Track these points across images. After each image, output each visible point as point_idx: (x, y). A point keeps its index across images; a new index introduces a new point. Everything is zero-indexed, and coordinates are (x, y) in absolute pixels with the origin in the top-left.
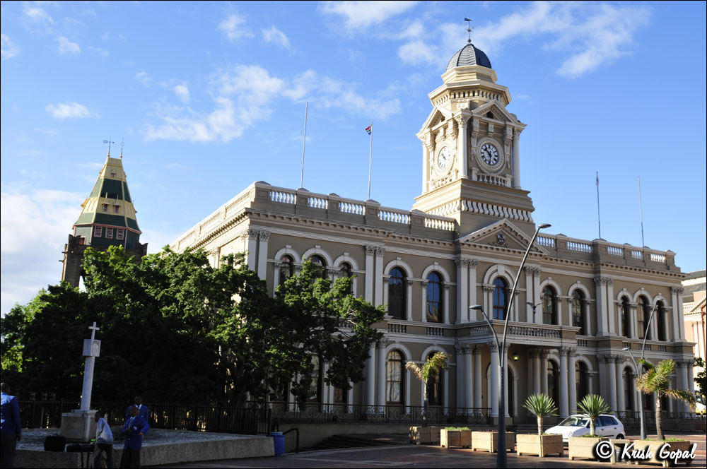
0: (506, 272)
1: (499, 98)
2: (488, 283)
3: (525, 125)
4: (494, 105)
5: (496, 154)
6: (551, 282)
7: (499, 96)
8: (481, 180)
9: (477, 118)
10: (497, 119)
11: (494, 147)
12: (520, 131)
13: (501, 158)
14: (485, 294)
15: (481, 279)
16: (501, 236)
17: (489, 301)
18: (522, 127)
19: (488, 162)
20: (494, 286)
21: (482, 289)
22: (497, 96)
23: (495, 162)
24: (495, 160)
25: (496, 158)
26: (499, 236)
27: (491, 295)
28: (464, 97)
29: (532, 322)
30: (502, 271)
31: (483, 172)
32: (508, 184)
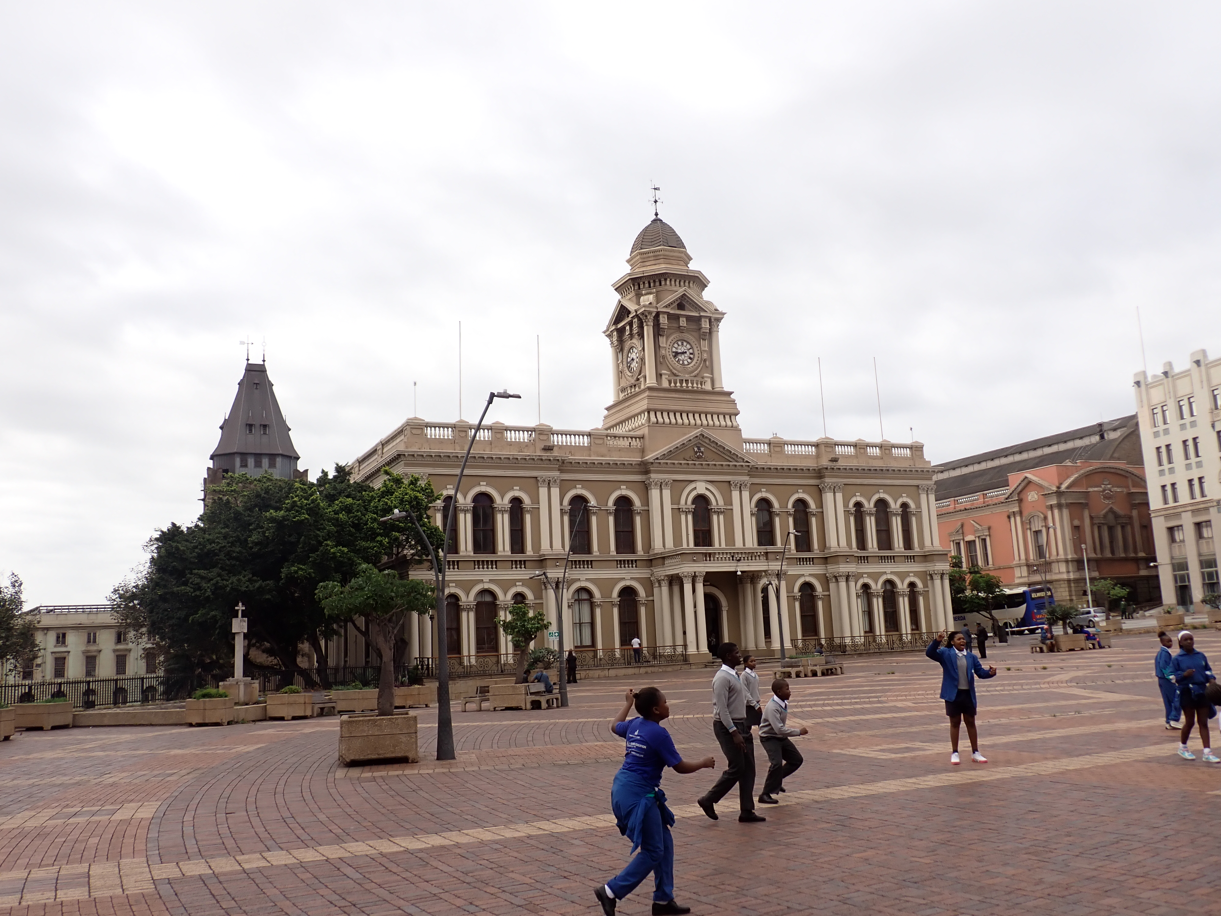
0: (707, 489)
1: (691, 285)
2: (686, 503)
3: (725, 313)
4: (684, 294)
5: (691, 351)
6: (764, 494)
7: (692, 282)
8: (673, 384)
9: (664, 313)
10: (691, 311)
11: (688, 343)
12: (719, 320)
13: (696, 355)
14: (683, 517)
15: (675, 500)
16: (699, 448)
17: (688, 524)
18: (720, 316)
19: (681, 362)
20: (694, 506)
21: (677, 512)
22: (689, 283)
23: (689, 361)
24: (690, 358)
25: (692, 356)
26: (696, 449)
27: (690, 517)
28: (650, 287)
29: (741, 546)
30: (701, 488)
31: (675, 375)
32: (708, 387)
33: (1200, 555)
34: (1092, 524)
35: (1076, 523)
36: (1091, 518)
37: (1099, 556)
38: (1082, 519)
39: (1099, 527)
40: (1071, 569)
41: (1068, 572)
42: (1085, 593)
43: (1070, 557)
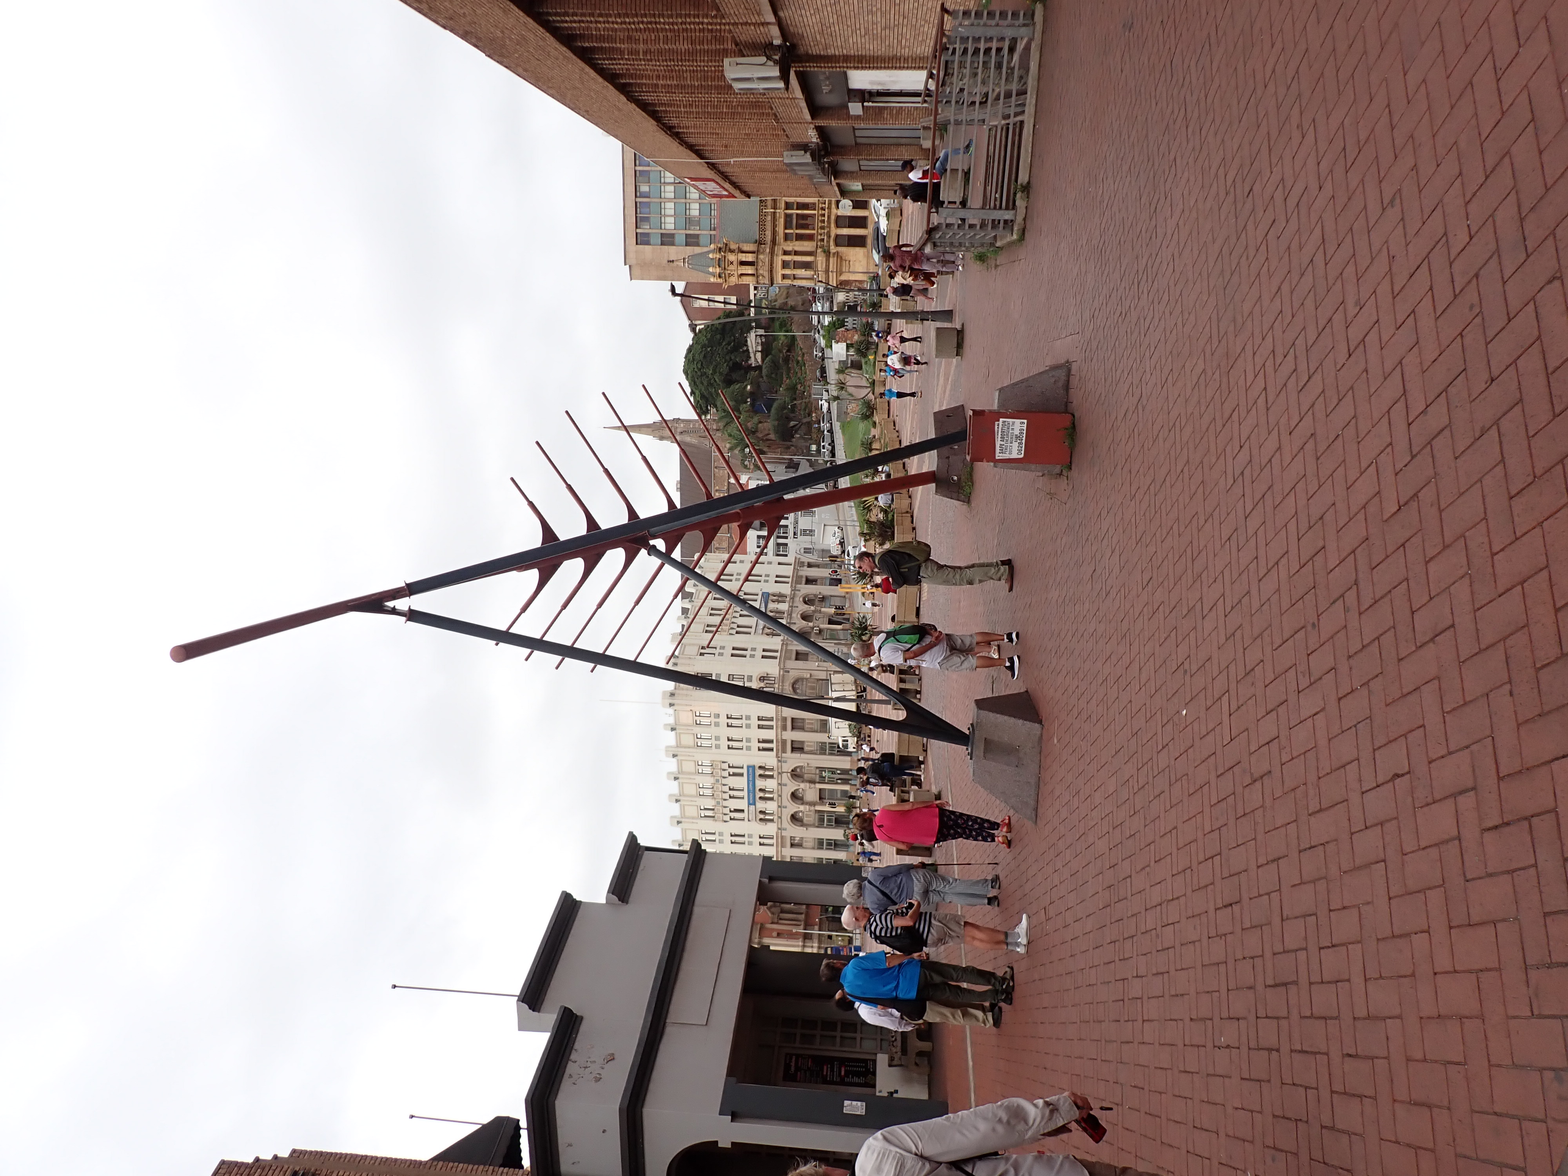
33: (813, 848)
34: (777, 923)
35: (775, 934)
36: (772, 923)
37: (803, 923)
38: (773, 930)
39: (781, 919)
40: (810, 944)
41: (812, 947)
42: (830, 937)
43: (801, 944)
